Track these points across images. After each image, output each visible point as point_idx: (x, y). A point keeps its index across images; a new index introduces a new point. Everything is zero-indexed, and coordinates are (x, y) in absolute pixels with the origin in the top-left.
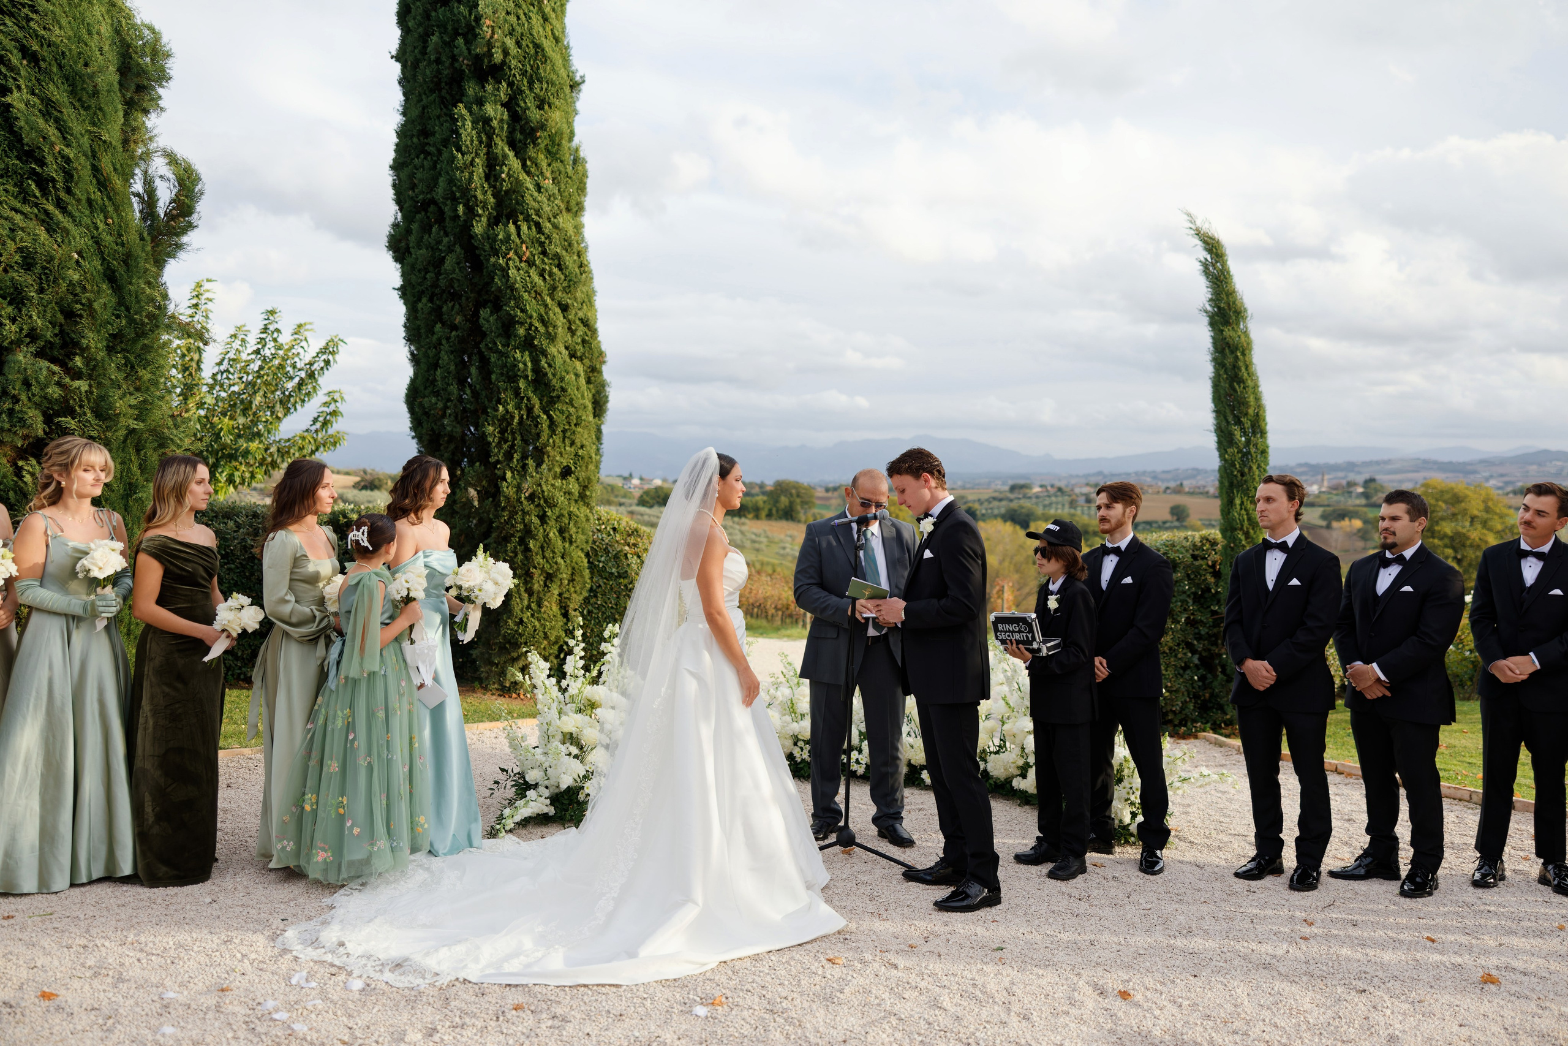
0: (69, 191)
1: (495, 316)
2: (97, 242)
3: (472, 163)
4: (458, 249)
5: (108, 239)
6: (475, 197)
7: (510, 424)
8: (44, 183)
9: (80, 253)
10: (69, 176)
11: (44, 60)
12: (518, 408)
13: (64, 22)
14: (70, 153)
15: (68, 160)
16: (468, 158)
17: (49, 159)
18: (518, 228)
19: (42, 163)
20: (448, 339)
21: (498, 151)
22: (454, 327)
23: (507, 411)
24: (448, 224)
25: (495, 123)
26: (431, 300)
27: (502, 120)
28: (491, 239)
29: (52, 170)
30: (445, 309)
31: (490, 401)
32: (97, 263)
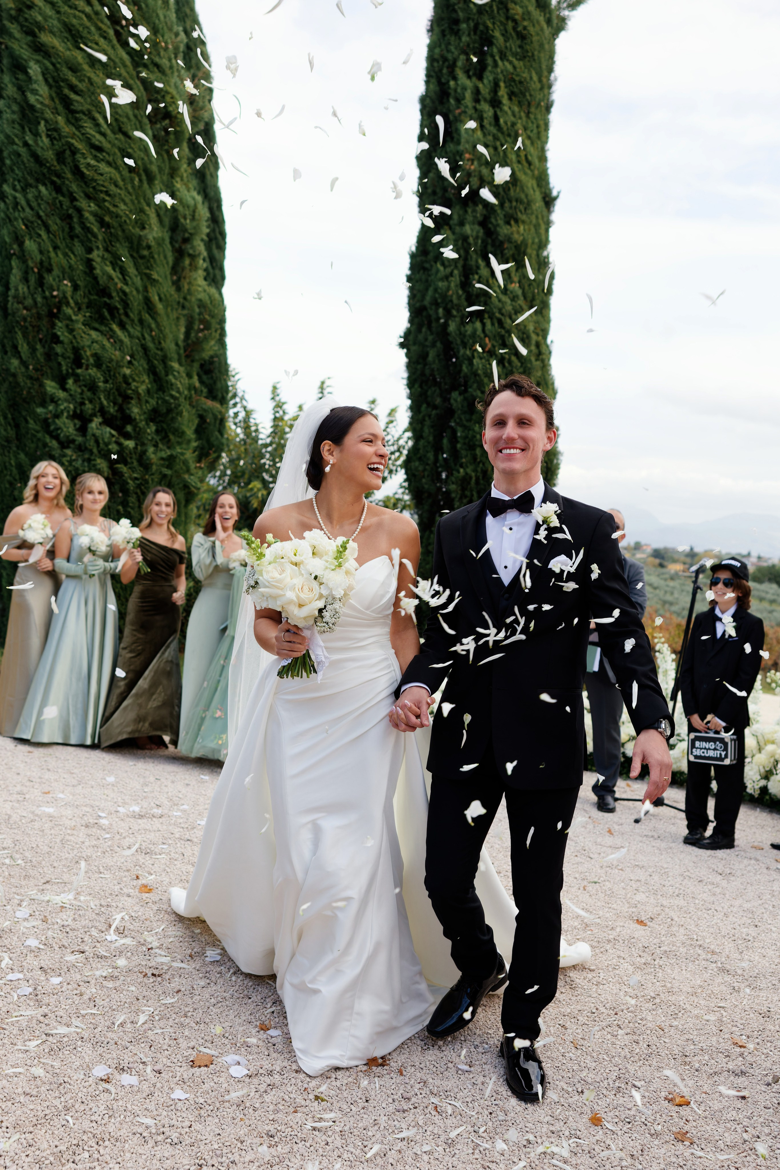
0: (127, 315)
1: (462, 397)
2: (145, 348)
3: (451, 274)
4: (439, 344)
5: (151, 345)
6: (451, 301)
7: (469, 483)
8: (112, 310)
9: (132, 356)
10: (126, 304)
11: (113, 228)
12: (475, 471)
13: (127, 200)
14: (127, 289)
15: (125, 293)
16: (448, 270)
17: (114, 294)
18: (484, 325)
19: (110, 297)
20: (430, 416)
21: (473, 263)
22: (435, 407)
23: (467, 474)
24: (434, 325)
25: (471, 240)
26: (421, 386)
27: (477, 237)
28: (462, 335)
29: (116, 301)
30: (429, 393)
31: (455, 465)
32: (144, 363)
